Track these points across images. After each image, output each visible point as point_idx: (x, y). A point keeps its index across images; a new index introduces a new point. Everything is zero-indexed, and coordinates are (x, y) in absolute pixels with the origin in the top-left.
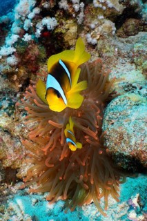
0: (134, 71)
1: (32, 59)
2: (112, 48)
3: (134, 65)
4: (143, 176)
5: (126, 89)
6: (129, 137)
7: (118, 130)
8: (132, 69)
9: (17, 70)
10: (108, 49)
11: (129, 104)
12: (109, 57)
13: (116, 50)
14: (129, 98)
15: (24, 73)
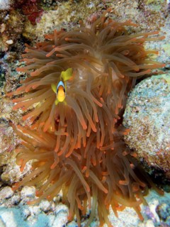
6: (156, 132)
7: (143, 120)
9: (7, 17)
11: (164, 89)
12: (153, 13)
14: (166, 82)
15: (18, 22)
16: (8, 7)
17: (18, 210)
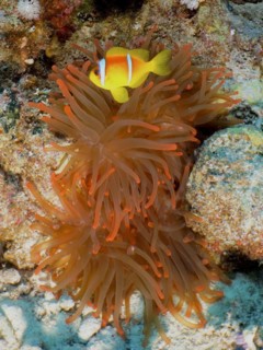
0: (256, 81)
1: (66, 11)
2: (225, 28)
3: (258, 69)
4: (243, 279)
5: (239, 114)
8: (254, 78)
10: (218, 26)
12: (217, 44)
13: (233, 32)
14: (249, 139)
15: (44, 37)
16: (36, 16)
17: (27, 305)
